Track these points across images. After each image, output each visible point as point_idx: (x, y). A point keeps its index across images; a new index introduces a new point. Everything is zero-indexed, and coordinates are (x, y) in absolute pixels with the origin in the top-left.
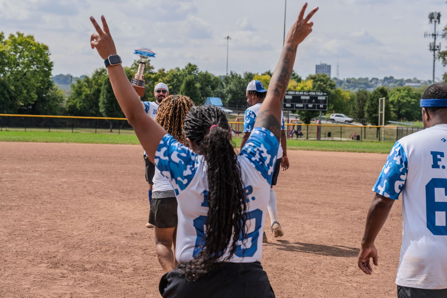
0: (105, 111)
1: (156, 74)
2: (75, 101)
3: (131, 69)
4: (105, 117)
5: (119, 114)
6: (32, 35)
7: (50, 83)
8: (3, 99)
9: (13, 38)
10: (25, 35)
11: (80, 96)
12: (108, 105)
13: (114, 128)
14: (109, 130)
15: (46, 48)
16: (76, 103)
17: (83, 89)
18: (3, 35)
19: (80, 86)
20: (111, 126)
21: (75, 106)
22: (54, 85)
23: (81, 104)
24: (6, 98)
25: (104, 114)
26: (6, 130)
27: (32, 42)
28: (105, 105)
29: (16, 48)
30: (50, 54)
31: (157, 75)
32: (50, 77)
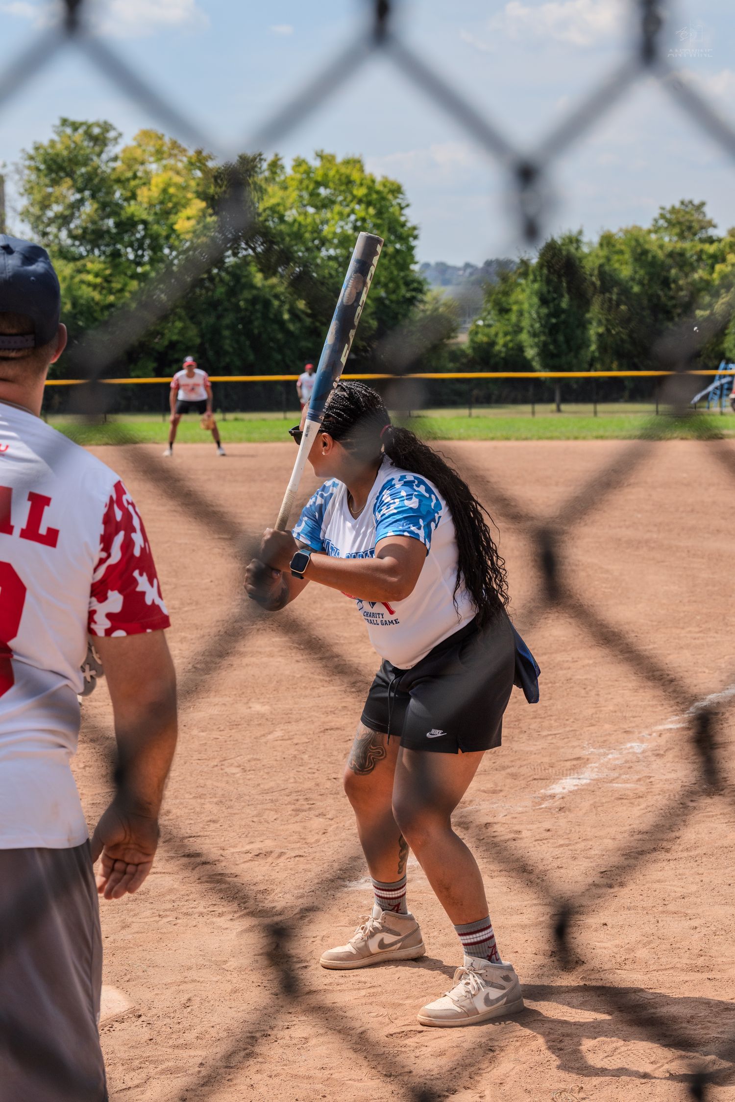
0: (539, 354)
1: (719, 240)
2: (493, 331)
3: (649, 232)
4: (540, 371)
5: (574, 361)
6: (357, 156)
7: (415, 285)
8: (280, 336)
9: (302, 169)
10: (339, 159)
11: (506, 317)
12: (543, 338)
13: (565, 400)
14: (553, 407)
15: (397, 190)
16: (496, 335)
17: (513, 298)
18: (279, 163)
19: (507, 289)
20: (558, 397)
21: (492, 344)
22: (429, 290)
23: (509, 338)
24: (288, 333)
25: (536, 364)
26: (236, 419)
27: (356, 176)
28: (536, 340)
29: (314, 194)
30: (408, 206)
31: (722, 244)
32: (413, 267)
